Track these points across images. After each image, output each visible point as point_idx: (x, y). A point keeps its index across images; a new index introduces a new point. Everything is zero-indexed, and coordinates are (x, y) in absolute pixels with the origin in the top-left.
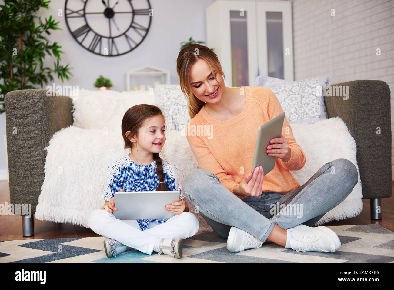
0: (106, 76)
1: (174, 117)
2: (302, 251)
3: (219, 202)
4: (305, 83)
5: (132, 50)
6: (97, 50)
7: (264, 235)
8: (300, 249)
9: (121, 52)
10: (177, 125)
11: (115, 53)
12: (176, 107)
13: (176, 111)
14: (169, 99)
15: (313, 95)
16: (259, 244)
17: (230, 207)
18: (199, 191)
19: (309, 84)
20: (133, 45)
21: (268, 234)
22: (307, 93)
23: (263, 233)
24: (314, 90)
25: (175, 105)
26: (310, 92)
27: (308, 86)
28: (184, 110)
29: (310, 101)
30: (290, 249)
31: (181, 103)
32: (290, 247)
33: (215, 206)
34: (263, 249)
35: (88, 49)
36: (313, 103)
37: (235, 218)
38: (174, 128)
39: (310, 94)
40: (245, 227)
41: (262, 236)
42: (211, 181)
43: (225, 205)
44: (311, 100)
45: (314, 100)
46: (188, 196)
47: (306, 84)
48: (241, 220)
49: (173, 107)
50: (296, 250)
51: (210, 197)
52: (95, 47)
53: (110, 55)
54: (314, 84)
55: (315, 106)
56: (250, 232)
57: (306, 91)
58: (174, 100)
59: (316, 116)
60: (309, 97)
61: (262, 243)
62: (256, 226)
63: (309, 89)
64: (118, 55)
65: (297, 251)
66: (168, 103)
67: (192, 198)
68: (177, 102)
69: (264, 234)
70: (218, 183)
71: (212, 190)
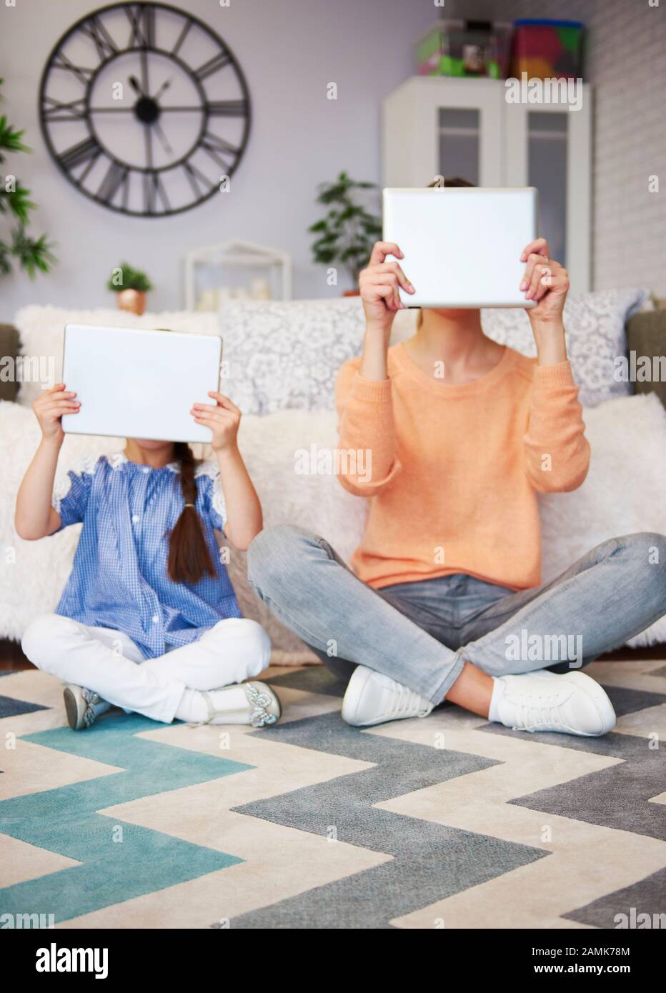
0: (138, 265)
1: (259, 382)
2: (526, 731)
3: (328, 607)
4: (582, 305)
5: (201, 200)
6: (117, 201)
7: (438, 689)
8: (520, 724)
9: (175, 204)
10: (264, 401)
11: (159, 207)
12: (263, 357)
13: (264, 368)
14: (248, 336)
15: (600, 335)
16: (425, 709)
17: (356, 621)
18: (280, 580)
19: (592, 306)
20: (205, 190)
21: (447, 686)
22: (585, 329)
23: (435, 683)
24: (602, 321)
25: (261, 351)
26: (594, 327)
27: (590, 311)
28: (284, 365)
29: (590, 349)
30: (498, 725)
31: (277, 348)
32: (497, 720)
33: (317, 617)
34: (432, 720)
35: (96, 199)
36: (598, 354)
37: (366, 645)
38: (256, 409)
39: (593, 333)
40: (392, 666)
41: (432, 691)
42: (311, 558)
43: (344, 616)
44: (594, 348)
45: (601, 347)
46: (256, 591)
47: (586, 306)
48: (382, 652)
49: (257, 357)
50: (511, 728)
51: (308, 594)
52: (111, 193)
53: (149, 214)
54: (605, 306)
55: (603, 362)
56: (404, 681)
57: (584, 324)
58: (260, 341)
59: (604, 386)
60: (588, 340)
61: (431, 707)
62: (420, 667)
63: (593, 320)
64: (169, 213)
65: (514, 729)
66: (247, 347)
67: (264, 594)
68: (268, 344)
69: (437, 686)
70: (328, 563)
71: (312, 580)
